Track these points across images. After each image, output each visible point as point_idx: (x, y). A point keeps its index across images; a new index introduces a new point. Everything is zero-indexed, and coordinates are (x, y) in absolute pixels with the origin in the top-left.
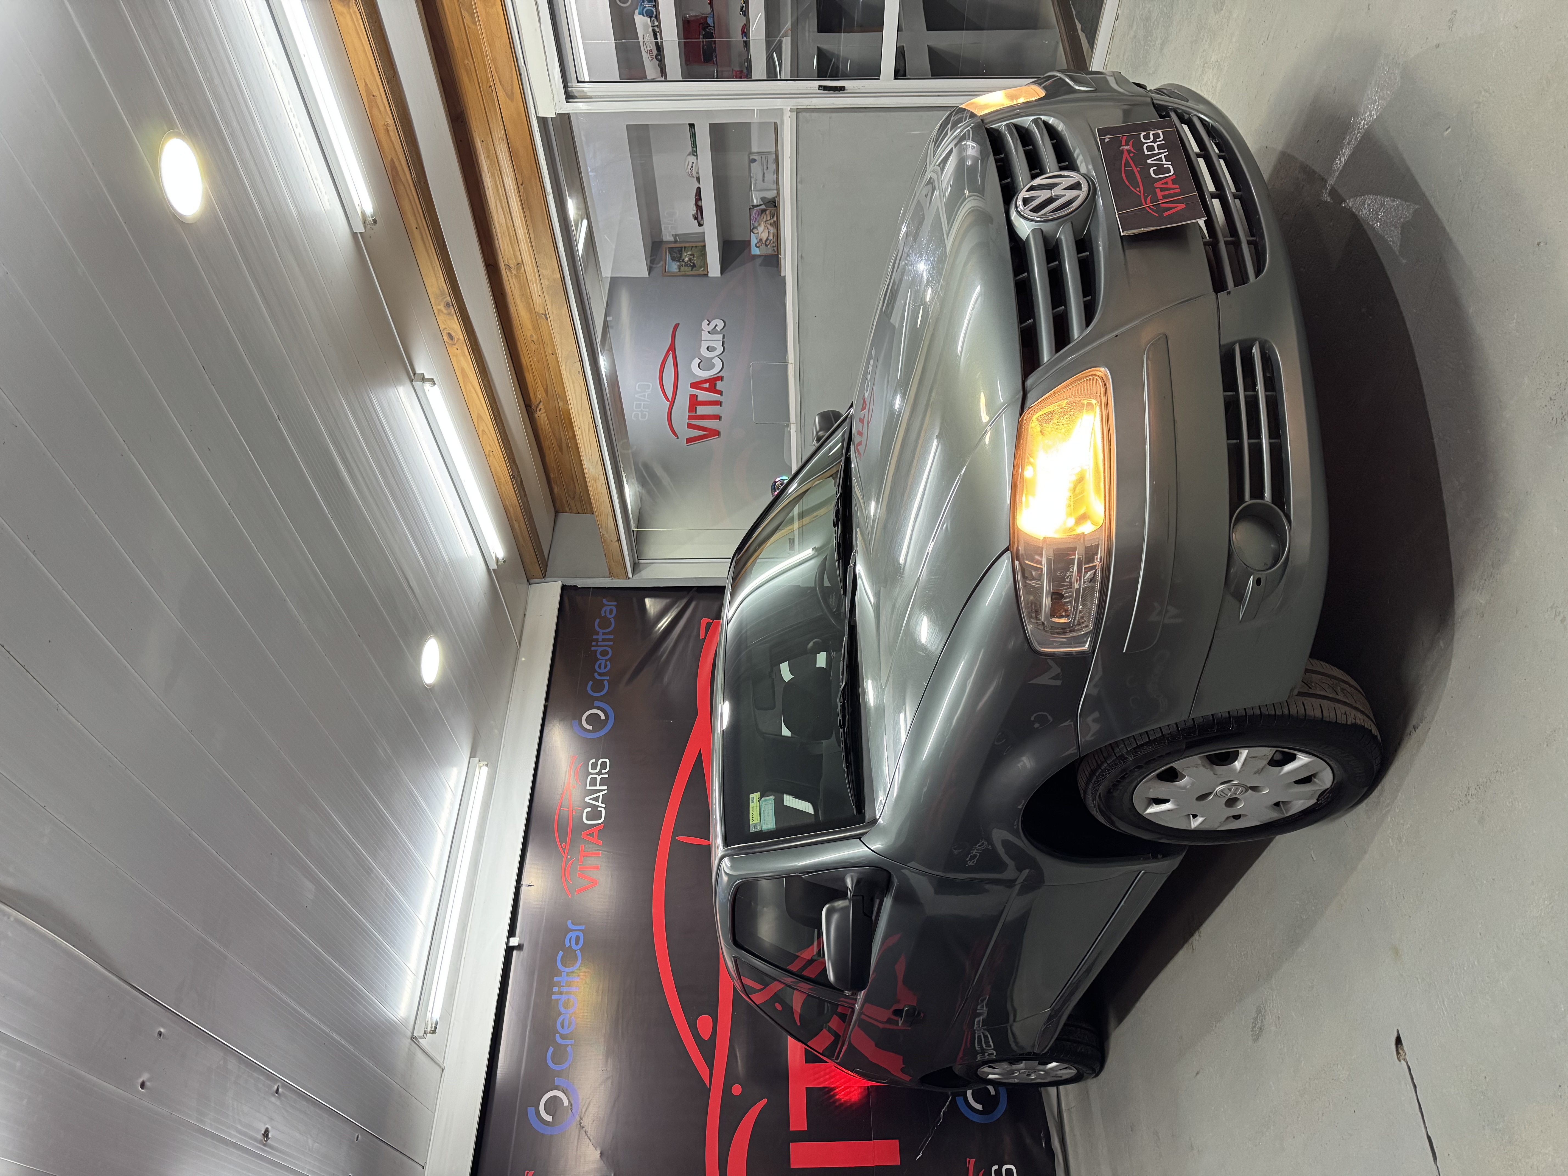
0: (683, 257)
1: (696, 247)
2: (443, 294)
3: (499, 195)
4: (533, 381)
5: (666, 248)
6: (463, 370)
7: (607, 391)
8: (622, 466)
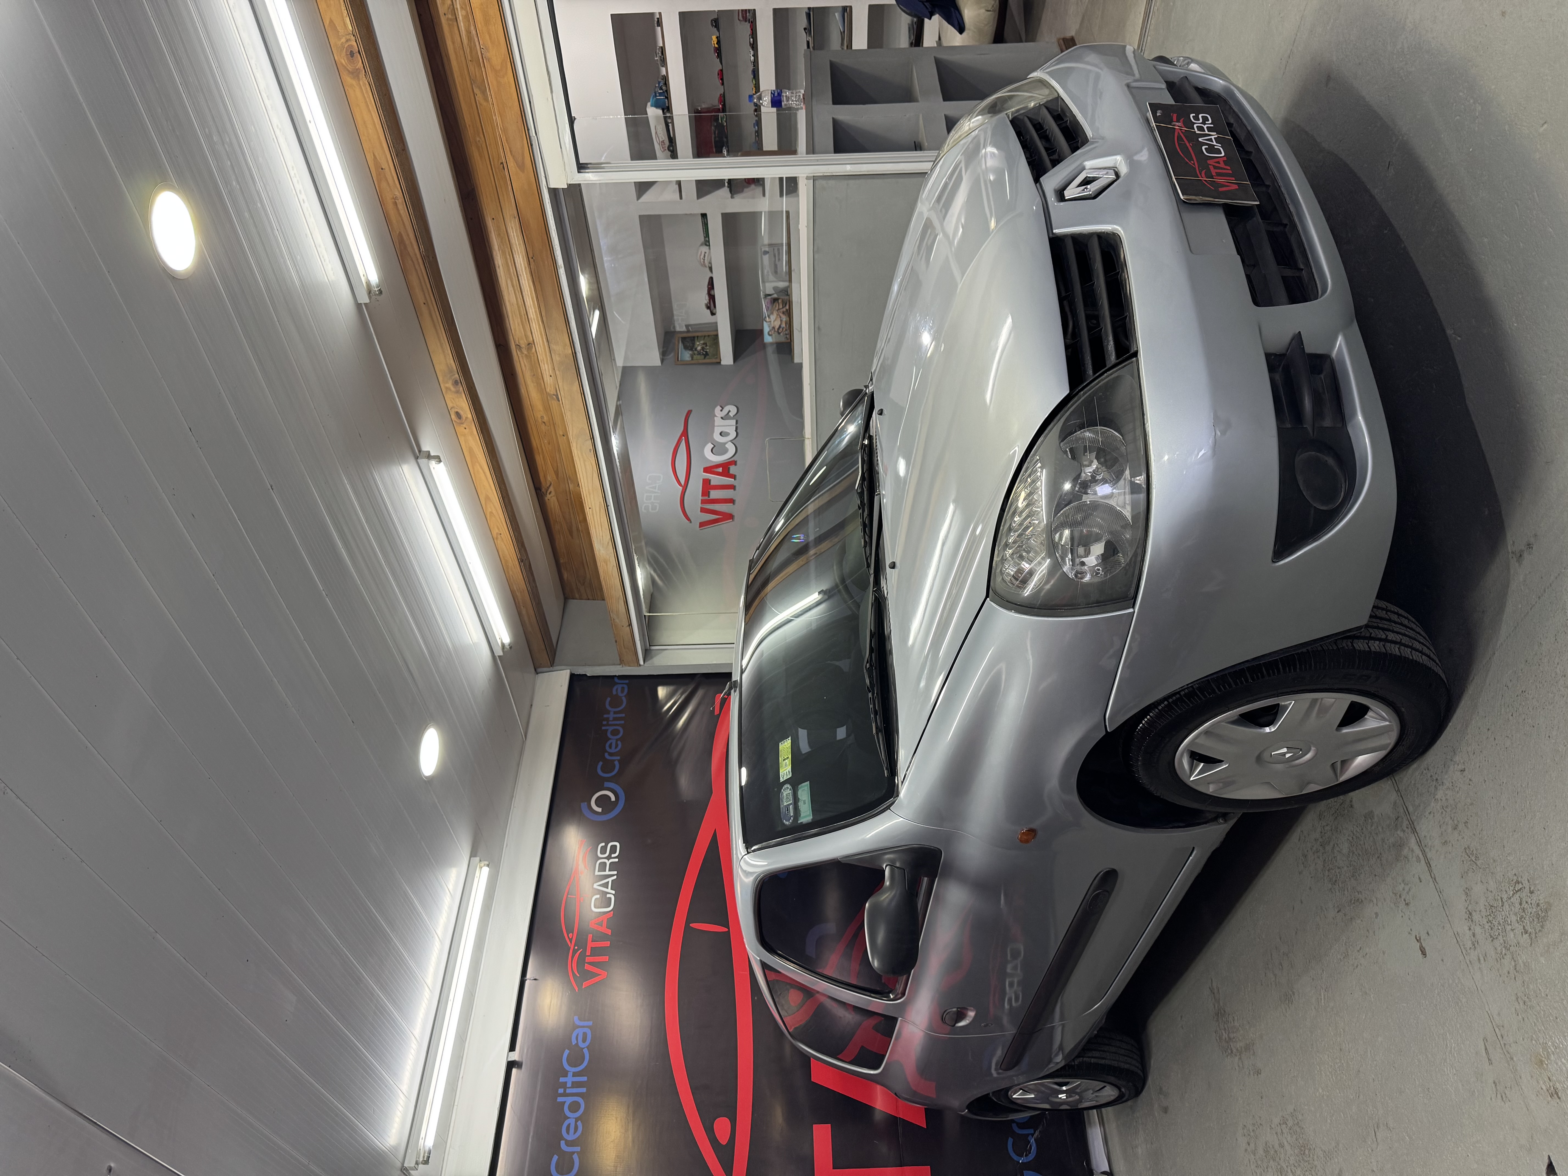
0: (696, 346)
1: (709, 336)
2: (451, 371)
3: (510, 274)
4: (543, 463)
5: (679, 338)
6: (471, 450)
7: (619, 470)
8: (633, 547)
